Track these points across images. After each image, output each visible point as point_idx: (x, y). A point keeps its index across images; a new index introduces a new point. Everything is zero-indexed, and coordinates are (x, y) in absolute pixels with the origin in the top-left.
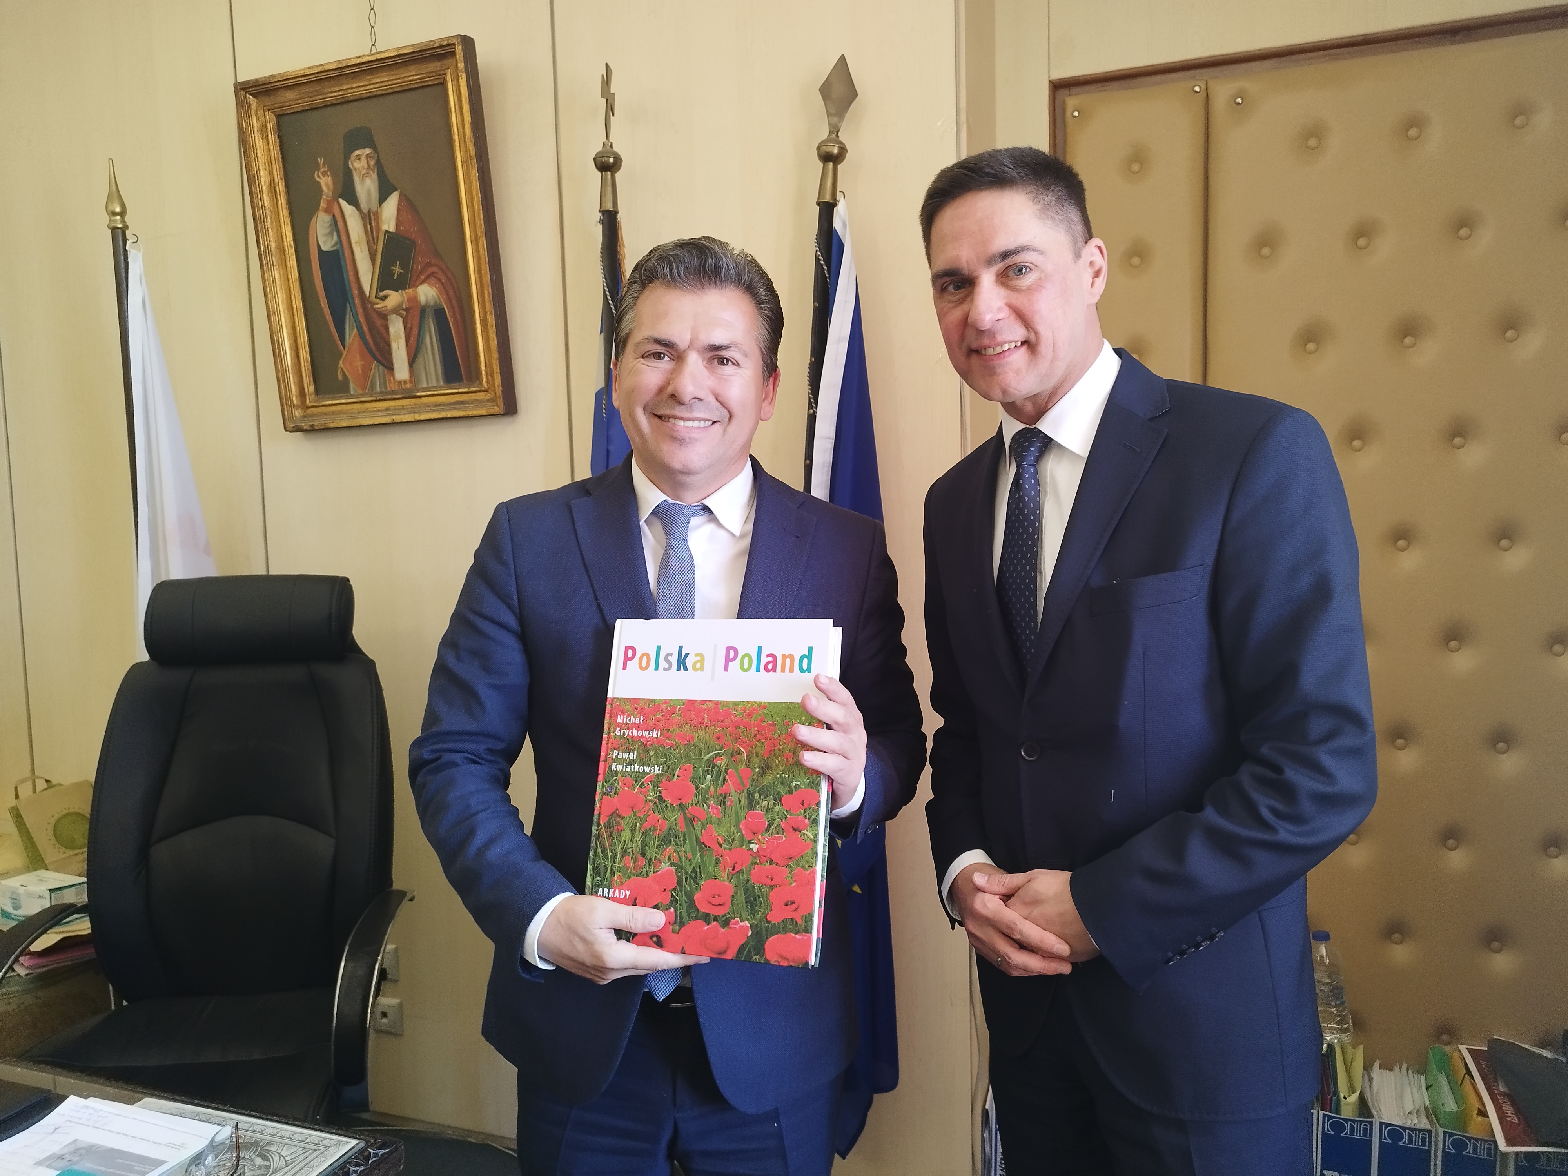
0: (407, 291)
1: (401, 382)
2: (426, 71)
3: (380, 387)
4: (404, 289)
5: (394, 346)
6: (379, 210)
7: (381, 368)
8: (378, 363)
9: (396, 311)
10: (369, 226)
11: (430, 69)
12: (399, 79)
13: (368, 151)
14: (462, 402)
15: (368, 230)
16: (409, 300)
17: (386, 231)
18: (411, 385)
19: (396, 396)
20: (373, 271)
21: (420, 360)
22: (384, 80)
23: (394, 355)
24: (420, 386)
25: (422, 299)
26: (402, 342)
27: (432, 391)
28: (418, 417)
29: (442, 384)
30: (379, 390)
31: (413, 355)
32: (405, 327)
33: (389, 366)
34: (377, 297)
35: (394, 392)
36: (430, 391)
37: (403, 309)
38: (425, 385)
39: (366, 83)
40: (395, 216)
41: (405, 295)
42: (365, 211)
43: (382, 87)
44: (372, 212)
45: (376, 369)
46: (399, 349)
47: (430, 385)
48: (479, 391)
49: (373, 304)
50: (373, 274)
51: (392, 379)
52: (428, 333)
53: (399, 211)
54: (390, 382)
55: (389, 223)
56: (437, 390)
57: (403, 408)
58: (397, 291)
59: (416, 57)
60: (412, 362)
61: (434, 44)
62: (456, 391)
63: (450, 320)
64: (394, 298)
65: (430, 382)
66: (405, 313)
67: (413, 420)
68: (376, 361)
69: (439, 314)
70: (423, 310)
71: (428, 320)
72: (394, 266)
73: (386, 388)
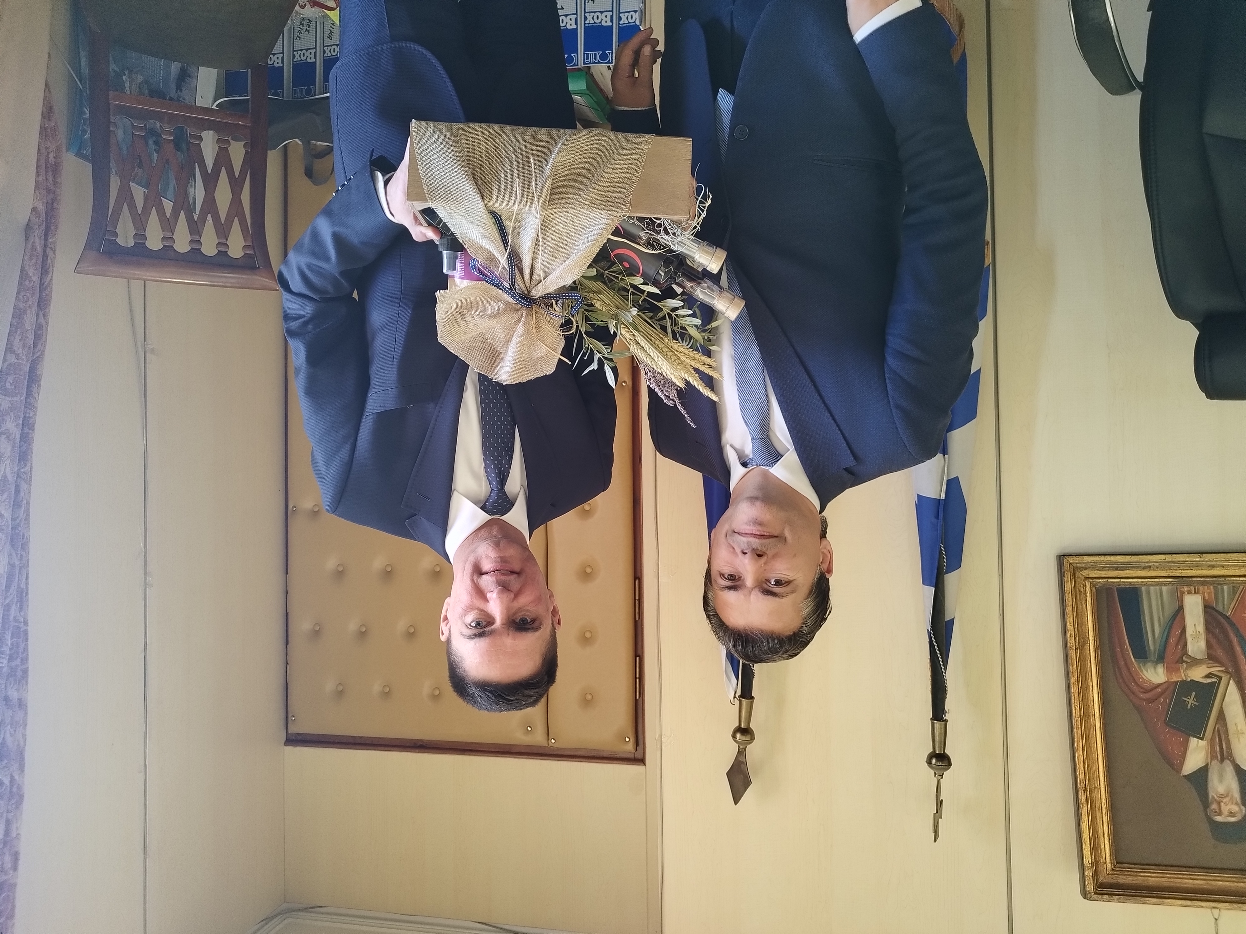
0: (1181, 679)
1: (1195, 593)
2: (1136, 878)
3: (1223, 589)
4: (1183, 682)
5: (1201, 628)
6: (1209, 761)
7: (1220, 608)
8: (1224, 613)
9: (1196, 662)
10: (1224, 746)
11: (1131, 878)
12: (1169, 878)
13: (1219, 819)
14: (1116, 569)
15: (1226, 744)
16: (1178, 670)
17: (1202, 739)
18: (1182, 589)
19: (1199, 579)
20: (1222, 703)
21: (1169, 611)
22: (1189, 880)
23: (1202, 620)
24: (1170, 587)
25: (1160, 669)
26: (1190, 631)
27: (1152, 582)
28: (1169, 558)
29: (1143, 588)
30: (1225, 587)
31: (1178, 618)
32: (1185, 645)
33: (1208, 609)
34: (1220, 678)
35: (1204, 583)
36: (1155, 582)
37: (1187, 662)
38: (1164, 588)
39: (1213, 883)
40: (1188, 752)
41: (1183, 675)
42: (1227, 762)
43: (1191, 875)
44: (1218, 760)
45: (1228, 607)
46: (1195, 625)
47: (1158, 588)
48: (1095, 578)
49: (1226, 672)
50: (1223, 700)
51: (1207, 597)
52: (1156, 636)
53: (1184, 756)
54: (1209, 594)
55: (1197, 745)
56: (1147, 582)
57: (1191, 568)
58: (1192, 680)
59: (1144, 892)
60: (1180, 610)
61: (1119, 899)
62: (1122, 580)
63: (1128, 646)
64: (1198, 674)
65: (1158, 591)
66: (1184, 658)
67: (1174, 555)
68: (1227, 616)
69: (1141, 653)
70: (1161, 658)
71: (1155, 650)
72: (1195, 705)
73: (1215, 588)
